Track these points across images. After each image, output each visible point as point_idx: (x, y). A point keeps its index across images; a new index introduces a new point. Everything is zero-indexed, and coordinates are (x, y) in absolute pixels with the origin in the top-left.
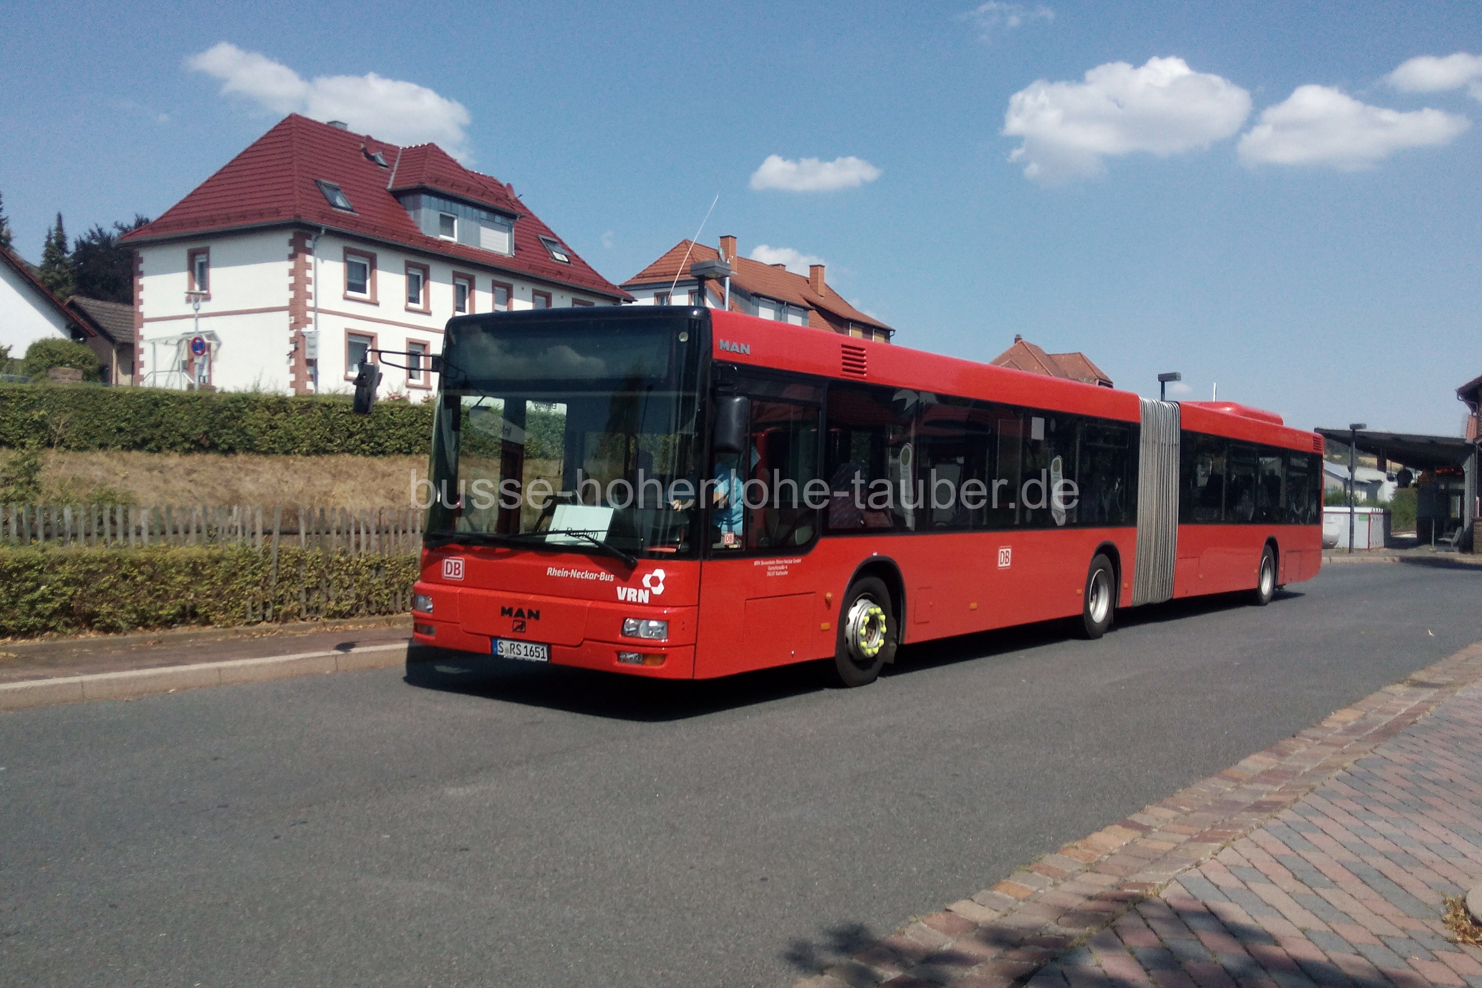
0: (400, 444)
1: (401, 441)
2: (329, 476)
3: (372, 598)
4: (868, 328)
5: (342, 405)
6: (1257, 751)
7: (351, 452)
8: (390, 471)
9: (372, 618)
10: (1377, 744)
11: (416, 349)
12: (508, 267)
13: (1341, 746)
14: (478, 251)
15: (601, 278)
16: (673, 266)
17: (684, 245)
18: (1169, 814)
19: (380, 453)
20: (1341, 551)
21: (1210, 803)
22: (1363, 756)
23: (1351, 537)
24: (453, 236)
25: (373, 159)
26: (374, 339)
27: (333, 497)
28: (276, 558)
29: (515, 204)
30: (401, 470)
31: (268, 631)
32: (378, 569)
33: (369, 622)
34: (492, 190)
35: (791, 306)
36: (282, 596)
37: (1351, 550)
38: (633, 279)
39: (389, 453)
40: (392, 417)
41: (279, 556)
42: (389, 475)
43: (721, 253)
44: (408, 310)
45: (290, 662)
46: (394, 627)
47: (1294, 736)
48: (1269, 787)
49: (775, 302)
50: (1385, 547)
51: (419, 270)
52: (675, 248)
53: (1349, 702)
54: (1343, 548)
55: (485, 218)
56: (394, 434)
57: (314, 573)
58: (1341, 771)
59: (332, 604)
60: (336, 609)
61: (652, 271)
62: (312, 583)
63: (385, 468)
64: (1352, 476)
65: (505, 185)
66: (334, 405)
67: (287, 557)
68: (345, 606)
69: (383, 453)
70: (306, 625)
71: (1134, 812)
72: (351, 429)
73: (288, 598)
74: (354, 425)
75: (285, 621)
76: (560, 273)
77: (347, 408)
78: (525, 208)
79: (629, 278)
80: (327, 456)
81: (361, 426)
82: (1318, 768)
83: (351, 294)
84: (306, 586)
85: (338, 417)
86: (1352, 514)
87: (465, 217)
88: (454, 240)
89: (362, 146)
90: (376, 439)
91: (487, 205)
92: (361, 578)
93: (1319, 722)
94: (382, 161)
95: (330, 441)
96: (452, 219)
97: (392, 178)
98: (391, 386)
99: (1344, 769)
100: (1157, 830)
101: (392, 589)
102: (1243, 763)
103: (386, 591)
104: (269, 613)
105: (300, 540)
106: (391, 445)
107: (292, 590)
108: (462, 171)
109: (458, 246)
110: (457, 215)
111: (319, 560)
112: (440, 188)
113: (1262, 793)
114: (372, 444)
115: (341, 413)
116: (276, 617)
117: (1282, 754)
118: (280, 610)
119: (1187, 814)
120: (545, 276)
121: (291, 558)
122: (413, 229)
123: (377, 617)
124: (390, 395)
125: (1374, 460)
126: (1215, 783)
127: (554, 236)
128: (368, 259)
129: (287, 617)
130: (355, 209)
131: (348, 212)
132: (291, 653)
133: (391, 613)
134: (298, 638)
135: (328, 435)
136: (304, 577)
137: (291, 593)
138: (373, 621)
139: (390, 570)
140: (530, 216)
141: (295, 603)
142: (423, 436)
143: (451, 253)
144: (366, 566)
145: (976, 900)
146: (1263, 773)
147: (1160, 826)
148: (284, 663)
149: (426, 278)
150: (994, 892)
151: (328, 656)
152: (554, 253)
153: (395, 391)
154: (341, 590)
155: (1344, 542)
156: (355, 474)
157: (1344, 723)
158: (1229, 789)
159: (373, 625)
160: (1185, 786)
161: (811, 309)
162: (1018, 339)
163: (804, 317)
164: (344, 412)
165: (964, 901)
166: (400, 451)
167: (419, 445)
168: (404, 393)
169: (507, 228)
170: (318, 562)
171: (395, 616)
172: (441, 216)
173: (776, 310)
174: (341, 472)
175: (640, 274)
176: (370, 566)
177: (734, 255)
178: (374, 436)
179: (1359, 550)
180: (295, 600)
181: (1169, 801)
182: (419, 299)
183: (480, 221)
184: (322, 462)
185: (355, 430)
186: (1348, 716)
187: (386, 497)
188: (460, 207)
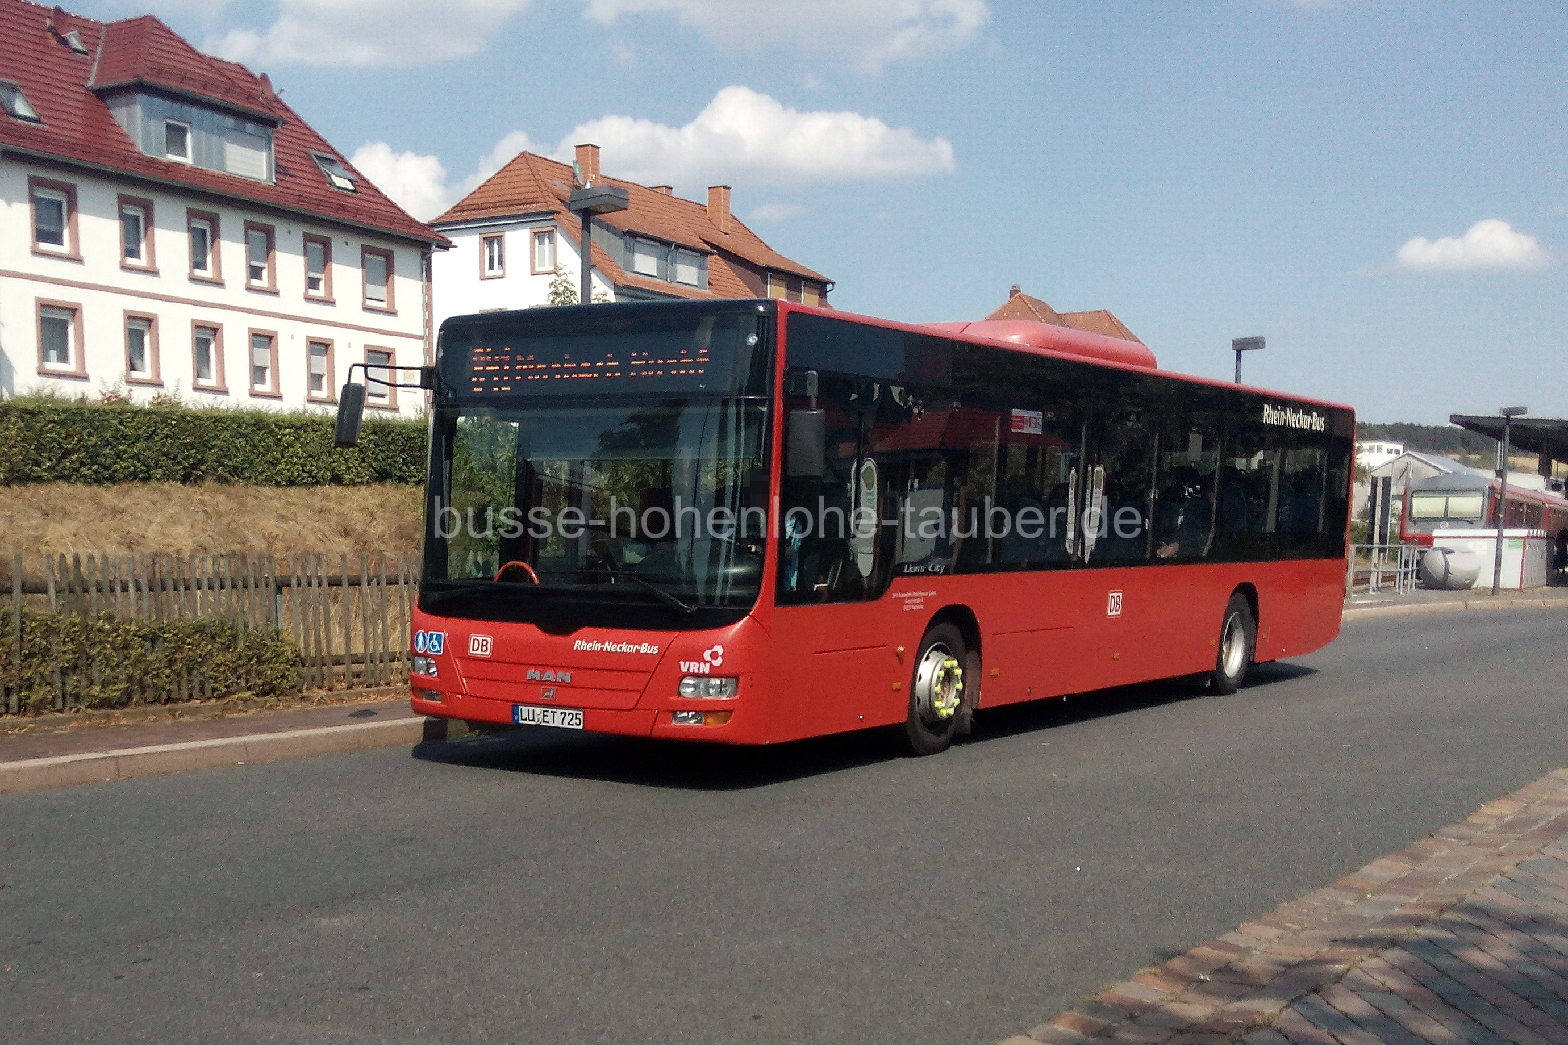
0: (134, 466)
1: (135, 462)
2: (37, 514)
3: (148, 680)
4: (795, 280)
5: (51, 410)
6: (1382, 855)
7: (66, 478)
8: (122, 505)
9: (150, 708)
10: (1545, 843)
11: (139, 326)
12: (269, 200)
13: (1497, 846)
14: (223, 177)
15: (403, 213)
16: (507, 192)
17: (522, 160)
18: (1273, 932)
19: (107, 479)
20: (1481, 593)
21: (1325, 919)
22: (1527, 858)
23: (1497, 573)
24: (184, 155)
25: (65, 42)
26: (77, 312)
27: (47, 544)
28: (18, 625)
29: (275, 105)
30: (138, 504)
31: (14, 726)
32: (153, 642)
33: (146, 714)
34: (242, 84)
35: (681, 250)
36: (29, 678)
37: (1495, 590)
38: (447, 213)
39: (120, 480)
40: (122, 428)
41: (22, 622)
42: (122, 512)
43: (577, 170)
44: (125, 268)
45: (57, 766)
46: (181, 719)
47: (1432, 836)
48: (1403, 898)
49: (658, 244)
50: (1547, 585)
51: (139, 209)
52: (509, 165)
53: (1504, 791)
54: (1485, 588)
55: (232, 127)
56: (125, 452)
57: (70, 646)
58: (1498, 876)
59: (97, 689)
60: (102, 695)
61: (476, 201)
62: (68, 661)
63: (116, 502)
64: (1503, 483)
65: (258, 76)
66: (40, 412)
67: (34, 624)
68: (114, 692)
69: (112, 479)
70: (63, 717)
71: (1226, 932)
72: (65, 446)
73: (38, 681)
74: (69, 440)
75: (38, 713)
76: (343, 207)
77: (58, 415)
78: (287, 110)
79: (442, 213)
80: (33, 485)
81: (79, 441)
82: (1467, 874)
83: (45, 246)
84: (61, 665)
85: (46, 429)
86: (1499, 538)
87: (201, 128)
88: (188, 160)
89: (48, 22)
90: (102, 460)
91: (234, 107)
92: (134, 653)
93: (1464, 818)
94: (79, 46)
95: (37, 463)
96: (183, 131)
97: (94, 69)
98: (104, 382)
99: (1503, 874)
100: (1258, 952)
101: (174, 668)
102: (1366, 870)
103: (168, 671)
104: (13, 700)
105: (49, 601)
106: (121, 467)
107: (41, 669)
108: (195, 57)
109: (194, 171)
110: (190, 123)
111: (76, 629)
112: (163, 82)
113: (1392, 905)
114: (95, 467)
115: (50, 422)
116: (22, 708)
117: (1417, 858)
118: (28, 698)
119: (1295, 933)
120: (323, 212)
121: (40, 626)
122: (126, 147)
123: (158, 707)
124: (104, 395)
125: (1533, 462)
126: (1328, 894)
127: (333, 151)
128: (64, 194)
129: (39, 708)
130: (43, 119)
131: (34, 124)
132: (54, 755)
133: (176, 701)
134: (57, 736)
135: (33, 455)
136: (58, 652)
137: (42, 675)
138: (153, 713)
139: (170, 642)
140: (296, 123)
141: (49, 688)
142: (166, 455)
143: (183, 182)
144: (139, 637)
145: (1034, 1036)
146: (1392, 881)
147: (1261, 948)
148: (50, 768)
149: (149, 222)
150: (1056, 1026)
151: (105, 758)
152: (333, 177)
153: (111, 389)
154: (108, 671)
155: (1485, 580)
156: (74, 511)
157: (1500, 818)
158: (1348, 902)
159: (152, 718)
160: (1291, 898)
161: (712, 254)
162: (1014, 291)
163: (702, 267)
164: (54, 421)
165: (1019, 1037)
166: (134, 476)
167: (161, 467)
168: (124, 391)
169: (264, 142)
170: (75, 632)
171: (181, 705)
172: (169, 127)
173: (659, 258)
174: (54, 509)
175: (458, 206)
176: (144, 637)
177: (597, 174)
178: (98, 456)
179: (1506, 590)
180: (48, 684)
181: (1270, 918)
182: (139, 252)
183: (222, 131)
184: (28, 495)
185: (70, 446)
186: (1506, 809)
187: (120, 543)
188: (194, 112)
